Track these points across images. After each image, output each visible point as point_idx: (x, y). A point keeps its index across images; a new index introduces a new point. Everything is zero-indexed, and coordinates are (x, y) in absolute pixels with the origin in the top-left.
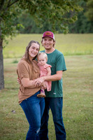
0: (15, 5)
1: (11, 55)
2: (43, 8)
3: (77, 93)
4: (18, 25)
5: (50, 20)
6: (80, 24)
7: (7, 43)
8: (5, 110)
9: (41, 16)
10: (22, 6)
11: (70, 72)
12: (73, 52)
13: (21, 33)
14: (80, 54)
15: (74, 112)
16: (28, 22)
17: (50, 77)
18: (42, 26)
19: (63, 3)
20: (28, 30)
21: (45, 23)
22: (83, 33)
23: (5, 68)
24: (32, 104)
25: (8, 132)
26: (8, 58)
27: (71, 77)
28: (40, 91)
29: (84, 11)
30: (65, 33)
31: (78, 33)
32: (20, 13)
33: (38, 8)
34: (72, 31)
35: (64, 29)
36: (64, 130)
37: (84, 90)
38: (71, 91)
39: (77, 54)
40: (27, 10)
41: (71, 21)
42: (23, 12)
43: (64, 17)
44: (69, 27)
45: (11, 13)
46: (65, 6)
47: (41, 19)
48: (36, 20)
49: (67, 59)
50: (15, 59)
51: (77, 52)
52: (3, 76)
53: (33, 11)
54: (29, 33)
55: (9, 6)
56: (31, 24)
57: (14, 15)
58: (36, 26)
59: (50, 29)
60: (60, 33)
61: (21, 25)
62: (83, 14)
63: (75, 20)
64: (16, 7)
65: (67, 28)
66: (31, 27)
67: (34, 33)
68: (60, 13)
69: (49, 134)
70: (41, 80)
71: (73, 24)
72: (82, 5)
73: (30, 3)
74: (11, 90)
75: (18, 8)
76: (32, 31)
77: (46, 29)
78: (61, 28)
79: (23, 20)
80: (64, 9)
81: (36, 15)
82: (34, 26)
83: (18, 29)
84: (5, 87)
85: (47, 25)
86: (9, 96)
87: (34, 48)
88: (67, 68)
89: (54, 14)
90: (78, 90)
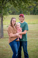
0: (8, 3)
1: (6, 24)
2: (20, 4)
3: (33, 40)
4: (9, 11)
5: (22, 9)
6: (34, 11)
7: (5, 19)
8: (4, 46)
9: (18, 8)
10: (11, 3)
11: (30, 31)
12: (32, 22)
13: (10, 14)
14: (34, 24)
15: (32, 48)
16: (13, 10)
17: (21, 33)
18: (19, 12)
19: (28, 2)
20: (13, 13)
21: (20, 10)
22: (35, 14)
23: (4, 29)
24: (14, 44)
25: (5, 56)
26: (5, 25)
27: (31, 33)
28: (17, 39)
29: (36, 6)
30: (28, 15)
31: (34, 14)
32: (10, 6)
33: (17, 4)
34: (31, 14)
35: (28, 13)
36: (28, 55)
37: (36, 38)
38: (31, 39)
39: (33, 24)
40: (13, 5)
41: (31, 10)
42: (12, 6)
43: (28, 8)
44: (30, 12)
45: (6, 6)
46: (28, 3)
47: (18, 9)
48: (17, 9)
49: (29, 25)
50: (8, 25)
51: (33, 22)
52: (3, 32)
53: (15, 5)
54: (13, 14)
55: (5, 3)
56: (15, 11)
57: (8, 7)
58: (17, 12)
59: (22, 13)
60: (26, 14)
61: (10, 11)
62: (36, 7)
63: (32, 9)
64: (8, 4)
65: (29, 12)
66: (14, 12)
67: (16, 14)
68: (26, 6)
69: (22, 56)
70: (17, 34)
71: (31, 11)
72: (35, 3)
73: (14, 2)
74: (6, 38)
75: (9, 4)
76: (15, 14)
77: (21, 13)
78: (27, 13)
79: (11, 9)
80: (28, 5)
81: (17, 7)
82: (15, 12)
83: (9, 13)
84: (4, 37)
85: (21, 11)
86: (5, 41)
87: (14, 21)
88: (29, 29)
89: (24, 7)
90: (34, 39)
